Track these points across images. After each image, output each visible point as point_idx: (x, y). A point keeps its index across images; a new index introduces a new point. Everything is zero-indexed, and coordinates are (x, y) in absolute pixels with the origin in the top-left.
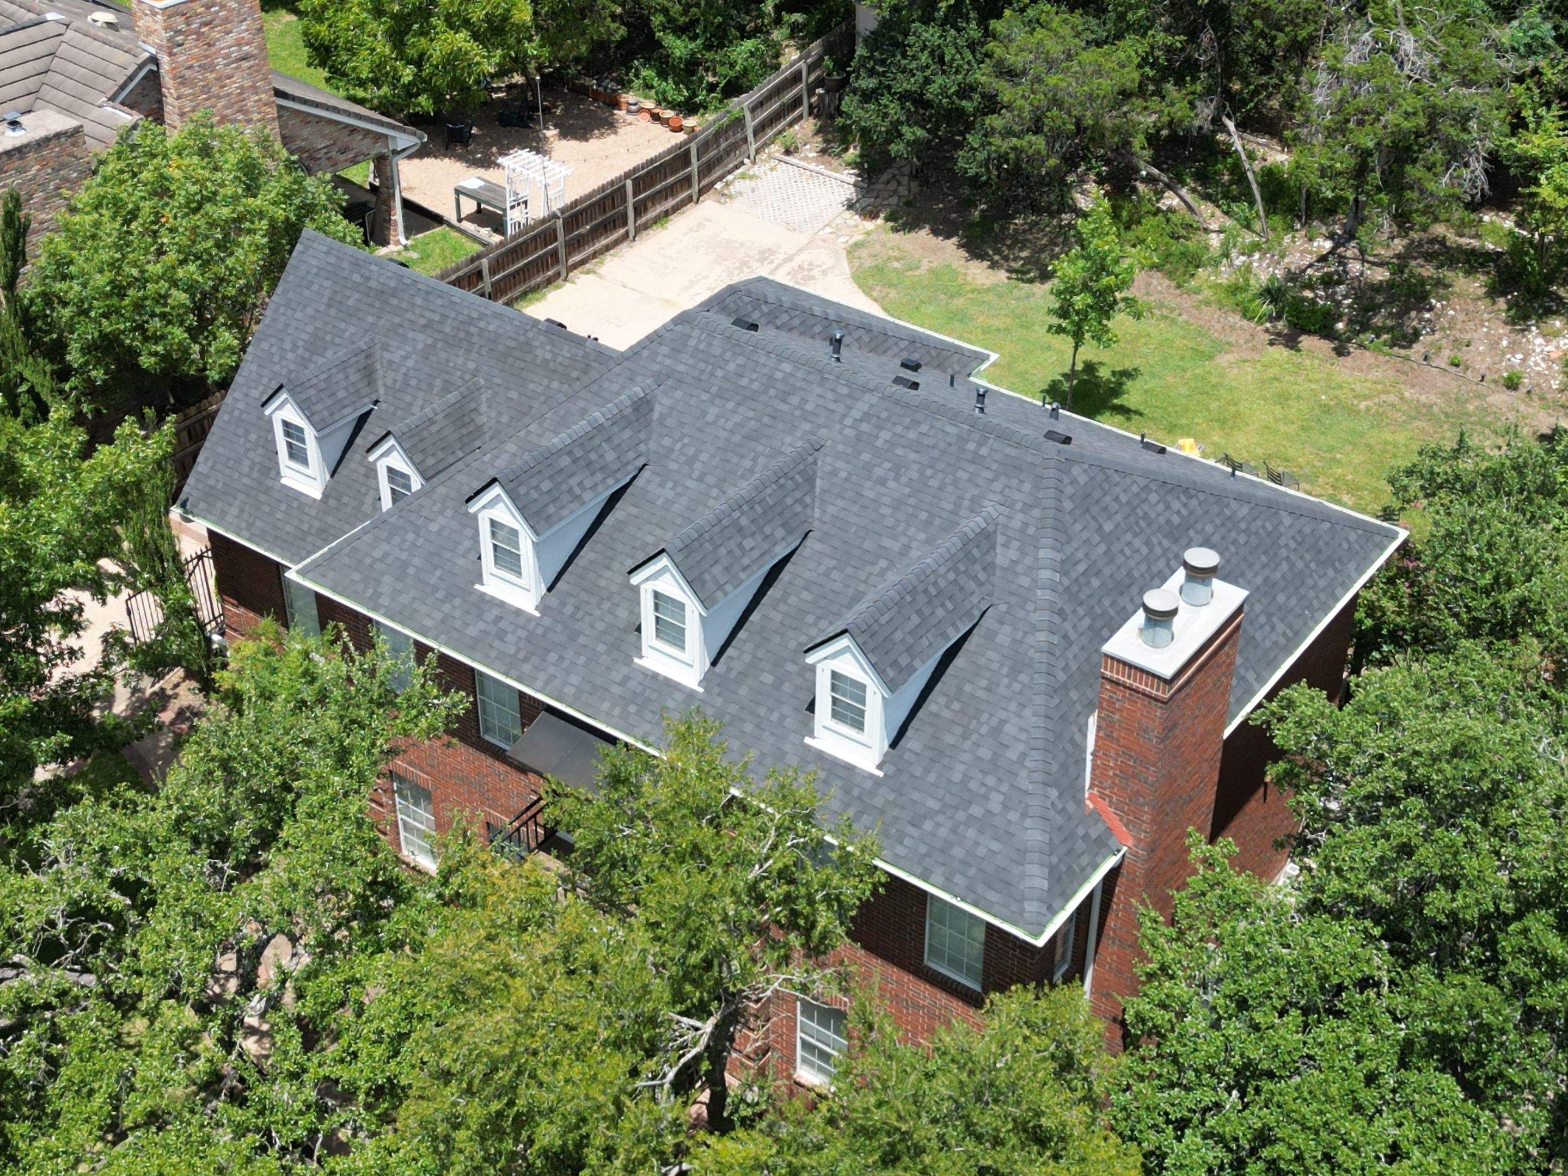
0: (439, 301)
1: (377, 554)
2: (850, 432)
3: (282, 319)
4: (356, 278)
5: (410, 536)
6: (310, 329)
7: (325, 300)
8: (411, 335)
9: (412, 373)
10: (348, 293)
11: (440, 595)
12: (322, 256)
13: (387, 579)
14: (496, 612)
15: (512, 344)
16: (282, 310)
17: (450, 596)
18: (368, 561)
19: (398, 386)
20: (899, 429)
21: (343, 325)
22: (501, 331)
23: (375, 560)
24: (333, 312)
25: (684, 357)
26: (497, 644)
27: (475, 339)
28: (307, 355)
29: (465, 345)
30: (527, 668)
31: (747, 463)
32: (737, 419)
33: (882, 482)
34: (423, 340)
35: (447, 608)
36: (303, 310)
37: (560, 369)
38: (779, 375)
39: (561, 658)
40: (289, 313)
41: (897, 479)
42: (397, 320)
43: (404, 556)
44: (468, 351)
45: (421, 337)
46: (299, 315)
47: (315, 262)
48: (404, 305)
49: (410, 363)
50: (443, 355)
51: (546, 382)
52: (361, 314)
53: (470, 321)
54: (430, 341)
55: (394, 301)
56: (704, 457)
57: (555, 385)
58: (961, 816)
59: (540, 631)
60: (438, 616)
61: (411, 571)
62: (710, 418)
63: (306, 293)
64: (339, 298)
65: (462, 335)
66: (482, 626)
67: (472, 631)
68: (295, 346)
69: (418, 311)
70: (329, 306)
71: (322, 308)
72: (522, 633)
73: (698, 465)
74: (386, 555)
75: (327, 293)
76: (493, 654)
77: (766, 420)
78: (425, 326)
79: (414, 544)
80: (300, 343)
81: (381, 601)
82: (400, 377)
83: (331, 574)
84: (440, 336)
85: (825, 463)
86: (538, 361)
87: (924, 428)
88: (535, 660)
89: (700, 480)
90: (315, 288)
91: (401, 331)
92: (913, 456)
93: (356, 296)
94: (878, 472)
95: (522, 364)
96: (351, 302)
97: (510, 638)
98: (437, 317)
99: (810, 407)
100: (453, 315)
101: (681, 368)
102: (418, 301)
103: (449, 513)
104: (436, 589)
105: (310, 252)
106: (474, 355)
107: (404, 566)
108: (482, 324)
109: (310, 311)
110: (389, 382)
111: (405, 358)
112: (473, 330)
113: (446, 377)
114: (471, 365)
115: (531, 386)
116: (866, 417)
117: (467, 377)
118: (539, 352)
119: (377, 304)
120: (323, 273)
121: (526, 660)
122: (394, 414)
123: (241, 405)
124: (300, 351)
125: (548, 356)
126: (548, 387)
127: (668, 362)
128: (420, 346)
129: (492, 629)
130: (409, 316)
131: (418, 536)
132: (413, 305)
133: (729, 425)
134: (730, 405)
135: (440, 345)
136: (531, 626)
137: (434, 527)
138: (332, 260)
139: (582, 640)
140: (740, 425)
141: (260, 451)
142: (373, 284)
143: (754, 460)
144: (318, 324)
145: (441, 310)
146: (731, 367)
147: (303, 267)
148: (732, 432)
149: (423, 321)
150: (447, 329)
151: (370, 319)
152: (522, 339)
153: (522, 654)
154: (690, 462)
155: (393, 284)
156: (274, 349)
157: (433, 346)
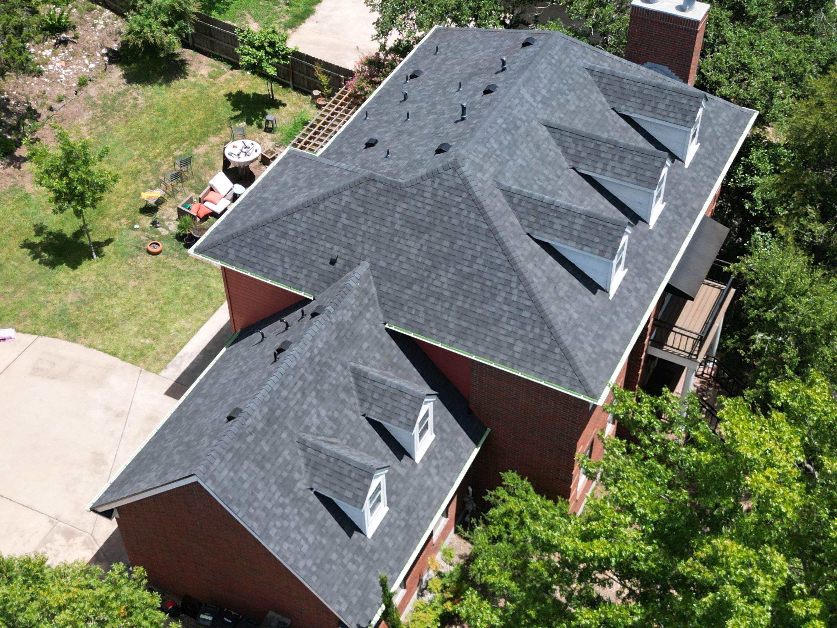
0: (290, 378)
1: (590, 350)
2: (540, 106)
3: (258, 512)
4: (250, 439)
5: (580, 330)
6: (274, 488)
7: (257, 470)
8: (305, 407)
9: (330, 413)
10: (258, 449)
11: (615, 318)
12: (223, 465)
13: (605, 346)
14: (625, 291)
15: (334, 336)
16: (251, 510)
17: (616, 313)
18: (594, 356)
19: (335, 427)
20: (541, 85)
21: (280, 460)
22: (325, 340)
23: (594, 352)
24: (268, 466)
25: (486, 166)
26: (642, 292)
27: (324, 359)
28: (292, 496)
29: (324, 369)
30: (654, 280)
31: (552, 153)
32: (527, 151)
33: (568, 101)
34: (311, 399)
35: (622, 316)
36: (258, 491)
37: (360, 309)
38: (504, 126)
39: (650, 262)
40: (256, 504)
41: (567, 95)
42: (292, 414)
43: (592, 335)
44: (330, 367)
45: (309, 399)
46: (260, 496)
47: (225, 472)
48: (283, 405)
49: (323, 412)
50: (326, 386)
51: (364, 321)
52: (278, 442)
53: (311, 359)
54: (314, 394)
55: (279, 412)
56: (546, 172)
57: (368, 315)
58: (714, 121)
59: (636, 271)
60: (626, 321)
61: (600, 332)
62: (525, 164)
63: (246, 486)
64: (259, 458)
65: (318, 368)
66: (632, 299)
67: (635, 304)
68: (283, 506)
69: (291, 396)
70: (262, 468)
71: (262, 474)
72: (636, 279)
73: (551, 176)
74: (591, 345)
75: (253, 467)
76: (647, 295)
77: (529, 139)
78: (303, 393)
79: (585, 329)
80: (281, 500)
81: (618, 351)
82: (330, 423)
83: (601, 378)
84: (313, 385)
85: (555, 120)
86: (351, 321)
87: (542, 75)
88: (650, 275)
89: (559, 177)
90: (245, 476)
91: (300, 414)
92: (556, 85)
93: (263, 443)
94: (562, 101)
95: (349, 333)
96: (267, 449)
97: (639, 285)
98: (300, 383)
99: (524, 118)
100: (302, 370)
101: (492, 170)
102: (285, 393)
103: (567, 306)
104: (612, 320)
105: (215, 474)
106: (333, 364)
107: (597, 336)
108: (316, 351)
109: (260, 486)
110: (331, 432)
111: (319, 416)
112: (317, 359)
113: (340, 389)
114: (339, 368)
115: (364, 331)
116: (533, 96)
117: (345, 373)
118: (346, 318)
119: (275, 427)
120: (235, 468)
121: (650, 279)
122: (352, 435)
123: (310, 563)
124: (287, 501)
125: (350, 313)
126: (368, 320)
127: (487, 175)
128: (315, 401)
129: (634, 294)
130: (292, 404)
131: (580, 326)
132: (285, 399)
133: (530, 156)
134: (518, 152)
135: (319, 387)
136: (634, 274)
137: (575, 316)
138: (229, 456)
139: (641, 251)
140: (530, 151)
141: (345, 552)
142: (260, 426)
143: (550, 150)
144: (272, 480)
145: (297, 377)
146: (496, 146)
147: (225, 483)
148: (534, 156)
149: (299, 395)
150: (310, 378)
151: (284, 436)
152: (334, 327)
153: (647, 281)
154: (548, 179)
155: (266, 410)
156: (278, 524)
157: (318, 392)
